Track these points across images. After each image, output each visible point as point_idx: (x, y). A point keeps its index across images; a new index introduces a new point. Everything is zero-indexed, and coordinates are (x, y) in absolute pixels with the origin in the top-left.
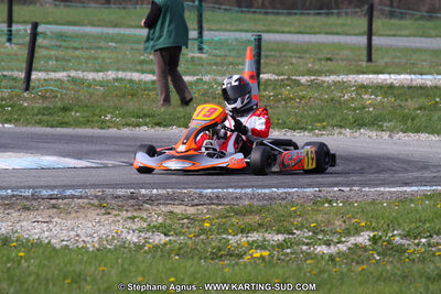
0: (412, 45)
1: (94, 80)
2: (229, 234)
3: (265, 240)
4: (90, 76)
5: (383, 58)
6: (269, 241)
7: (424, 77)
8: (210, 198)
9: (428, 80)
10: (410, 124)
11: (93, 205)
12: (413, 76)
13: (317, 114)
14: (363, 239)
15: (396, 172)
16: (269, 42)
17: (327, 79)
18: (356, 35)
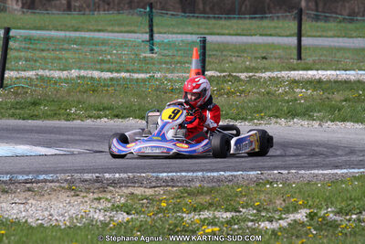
0: (337, 44)
1: (60, 78)
2: (183, 212)
3: (215, 217)
4: (57, 74)
5: (310, 56)
6: (218, 218)
7: (348, 72)
8: (165, 181)
9: (352, 75)
10: (337, 114)
11: (63, 188)
12: (338, 72)
13: (256, 106)
14: (301, 215)
15: (328, 157)
16: (211, 43)
17: (263, 75)
18: (287, 36)
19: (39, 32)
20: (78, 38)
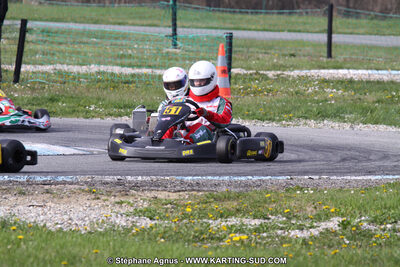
0: (369, 42)
1: (79, 73)
2: (209, 219)
3: (243, 225)
4: (75, 69)
5: (342, 54)
6: (246, 225)
7: (380, 72)
8: (190, 185)
9: (385, 75)
10: (369, 116)
11: (83, 191)
12: (370, 72)
13: (284, 107)
14: (333, 224)
15: (360, 161)
17: (292, 73)
18: (317, 32)
20: (97, 31)
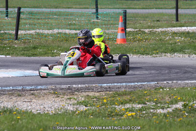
1: (48, 34)
2: (116, 105)
3: (133, 107)
4: (46, 32)
5: (183, 19)
6: (135, 108)
8: (106, 88)
11: (51, 93)
13: (154, 47)
14: (179, 105)
15: (193, 73)
16: (130, 13)
18: (170, 9)
19: (36, 9)
20: (57, 12)
